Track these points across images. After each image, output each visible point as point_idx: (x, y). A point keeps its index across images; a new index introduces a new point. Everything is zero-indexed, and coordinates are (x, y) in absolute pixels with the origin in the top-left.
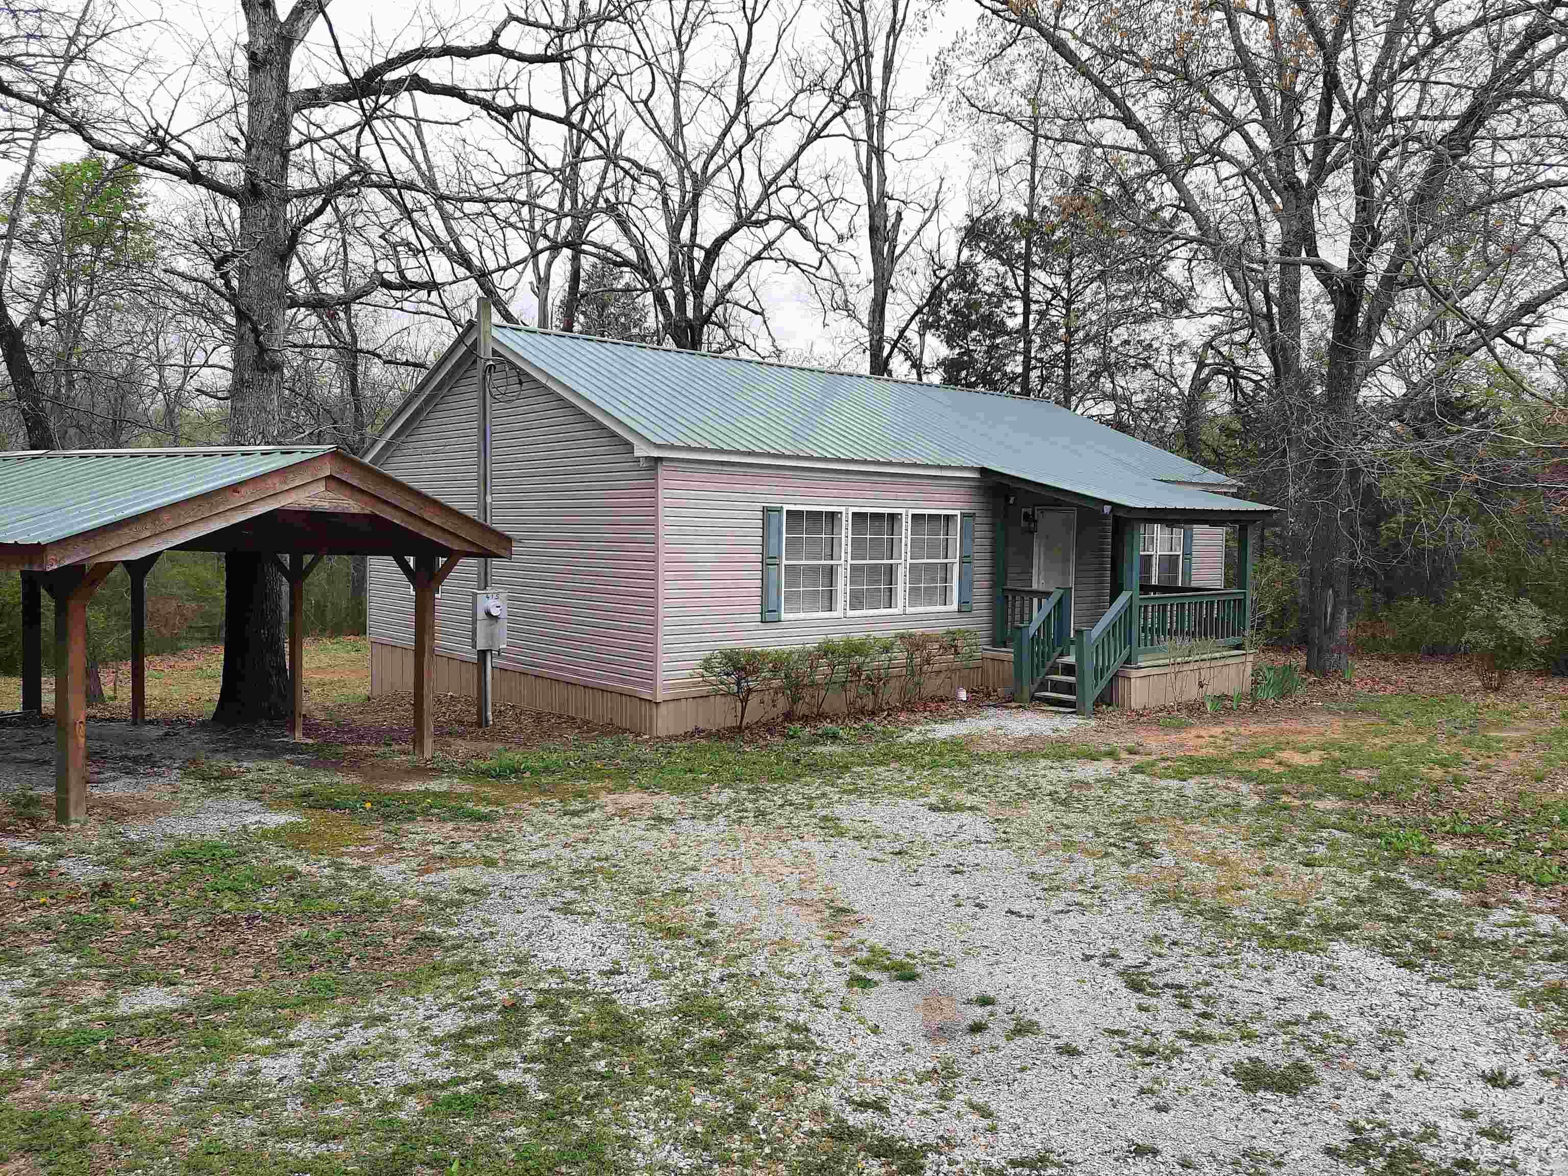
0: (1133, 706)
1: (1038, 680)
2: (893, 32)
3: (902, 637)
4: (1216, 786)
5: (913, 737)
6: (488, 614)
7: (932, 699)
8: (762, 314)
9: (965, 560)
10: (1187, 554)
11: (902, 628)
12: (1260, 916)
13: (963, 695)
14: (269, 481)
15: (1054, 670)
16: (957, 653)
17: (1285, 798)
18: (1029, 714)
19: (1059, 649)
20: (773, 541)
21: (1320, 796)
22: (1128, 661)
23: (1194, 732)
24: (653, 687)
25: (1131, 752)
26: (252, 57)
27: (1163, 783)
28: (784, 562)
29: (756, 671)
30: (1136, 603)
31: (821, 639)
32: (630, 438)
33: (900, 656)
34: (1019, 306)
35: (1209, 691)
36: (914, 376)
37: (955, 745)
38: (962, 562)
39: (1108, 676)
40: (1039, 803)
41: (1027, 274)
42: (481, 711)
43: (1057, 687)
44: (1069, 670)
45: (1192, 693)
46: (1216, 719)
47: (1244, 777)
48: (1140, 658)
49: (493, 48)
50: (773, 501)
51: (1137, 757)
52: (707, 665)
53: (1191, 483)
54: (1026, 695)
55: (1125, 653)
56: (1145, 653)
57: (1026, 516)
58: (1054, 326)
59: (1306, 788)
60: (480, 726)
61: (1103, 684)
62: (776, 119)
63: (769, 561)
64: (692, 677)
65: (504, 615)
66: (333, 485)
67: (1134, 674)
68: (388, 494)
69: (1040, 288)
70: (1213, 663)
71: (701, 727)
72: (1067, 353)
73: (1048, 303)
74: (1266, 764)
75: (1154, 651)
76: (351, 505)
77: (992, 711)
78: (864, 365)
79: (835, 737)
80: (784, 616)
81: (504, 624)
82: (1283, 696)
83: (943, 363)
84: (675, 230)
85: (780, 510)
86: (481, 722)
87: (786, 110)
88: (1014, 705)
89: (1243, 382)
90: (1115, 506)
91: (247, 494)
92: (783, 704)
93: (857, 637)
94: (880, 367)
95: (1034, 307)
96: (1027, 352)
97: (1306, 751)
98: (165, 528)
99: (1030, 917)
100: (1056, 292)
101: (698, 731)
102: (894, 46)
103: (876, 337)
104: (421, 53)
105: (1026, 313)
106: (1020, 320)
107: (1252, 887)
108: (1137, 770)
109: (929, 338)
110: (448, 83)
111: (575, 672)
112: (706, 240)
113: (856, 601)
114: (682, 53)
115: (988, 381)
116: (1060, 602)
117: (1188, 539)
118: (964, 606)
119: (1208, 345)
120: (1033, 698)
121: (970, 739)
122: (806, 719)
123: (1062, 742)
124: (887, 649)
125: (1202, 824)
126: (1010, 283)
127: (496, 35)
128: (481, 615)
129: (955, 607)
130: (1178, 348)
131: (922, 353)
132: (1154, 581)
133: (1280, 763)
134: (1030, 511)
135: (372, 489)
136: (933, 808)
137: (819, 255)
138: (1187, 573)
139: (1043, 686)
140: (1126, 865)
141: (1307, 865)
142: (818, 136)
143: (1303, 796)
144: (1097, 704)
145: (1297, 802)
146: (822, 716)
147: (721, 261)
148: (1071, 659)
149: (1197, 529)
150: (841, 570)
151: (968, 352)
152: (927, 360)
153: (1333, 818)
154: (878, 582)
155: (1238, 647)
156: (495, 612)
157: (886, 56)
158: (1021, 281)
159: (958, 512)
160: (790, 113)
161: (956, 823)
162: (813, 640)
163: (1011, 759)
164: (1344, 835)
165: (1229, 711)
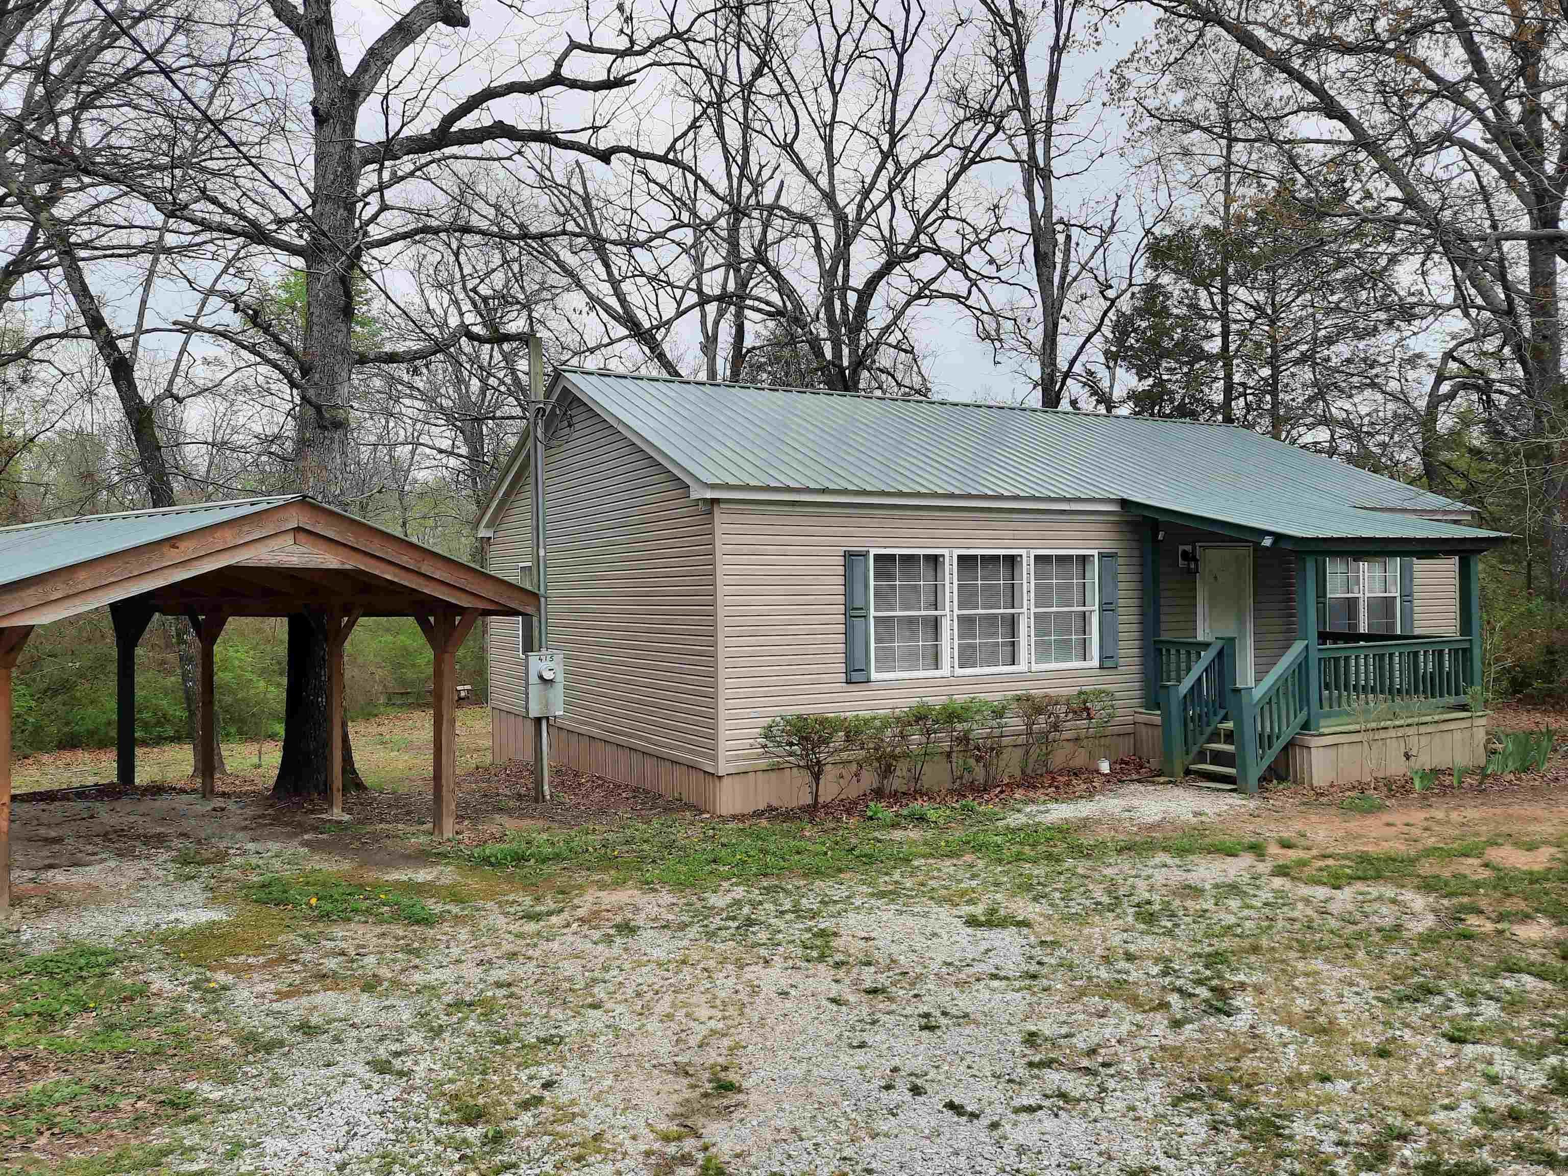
0: (1315, 784)
1: (1195, 749)
2: (1057, 49)
3: (1018, 699)
4: (1380, 898)
5: (1015, 820)
6: (541, 677)
7: (1061, 773)
8: (912, 352)
9: (1106, 607)
10: (1407, 596)
11: (1021, 689)
12: (1333, 1135)
13: (1105, 767)
14: (218, 535)
15: (1214, 737)
16: (1089, 718)
17: (1473, 920)
18: (1178, 792)
19: (1222, 713)
20: (858, 588)
21: (1525, 918)
22: (1306, 726)
23: (1386, 818)
24: (714, 759)
25: (1286, 845)
26: (315, 112)
27: (1305, 890)
28: (872, 613)
29: (825, 741)
30: (1314, 656)
31: (914, 702)
32: (687, 480)
33: (1014, 723)
34: (1216, 327)
35: (1415, 764)
36: (1102, 409)
37: (1063, 830)
38: (1102, 610)
39: (1278, 745)
40: (1118, 917)
41: (1224, 291)
42: (539, 784)
43: (1218, 758)
44: (1229, 737)
45: (1396, 767)
46: (1425, 801)
47: (1427, 886)
48: (1322, 723)
49: (556, 79)
50: (855, 544)
51: (1290, 853)
52: (768, 733)
53: (1404, 510)
54: (1179, 769)
55: (1302, 717)
56: (1328, 716)
57: (1185, 555)
58: (1258, 345)
59: (1509, 905)
60: (536, 800)
61: (1271, 756)
62: (933, 152)
63: (855, 613)
64: (752, 747)
65: (560, 678)
66: (301, 537)
67: (1314, 742)
68: (375, 547)
69: (1240, 306)
70: (1423, 729)
71: (775, 804)
72: (1275, 376)
73: (1252, 322)
74: (1471, 867)
75: (1338, 715)
76: (330, 560)
77: (1133, 787)
78: (1036, 399)
79: (922, 819)
80: (874, 676)
81: (559, 688)
82: (1526, 770)
83: (1133, 396)
84: (828, 275)
85: (865, 555)
86: (539, 797)
87: (947, 141)
88: (1162, 779)
89: (1495, 396)
90: (1278, 537)
91: (187, 549)
92: (869, 779)
93: (960, 699)
94: (1051, 400)
95: (1234, 327)
96: (1228, 377)
97: (1531, 847)
98: (81, 588)
99: (974, 1116)
100: (1258, 308)
101: (770, 808)
102: (1059, 61)
103: (1048, 371)
104: (489, 94)
105: (1225, 334)
106: (1218, 342)
107: (1347, 1077)
108: (1281, 871)
109: (1120, 372)
110: (536, 127)
111: (648, 740)
112: (858, 280)
113: (967, 658)
114: (835, 95)
115: (1183, 412)
116: (1220, 654)
117: (1406, 576)
118: (1107, 662)
119: (1449, 355)
120: (1188, 772)
121: (1084, 824)
122: (896, 797)
123: (1200, 830)
124: (999, 713)
125: (1327, 961)
126: (1205, 303)
127: (559, 64)
128: (533, 679)
129: (1096, 663)
130: (1414, 360)
131: (1112, 387)
132: (1363, 628)
133: (1486, 865)
134: (1188, 548)
135: (350, 540)
136: (972, 922)
137: (968, 284)
138: (1408, 616)
139: (1201, 757)
140: (1177, 1024)
141: (1452, 1039)
142: (973, 162)
143: (1501, 918)
144: (1263, 779)
145: (1489, 927)
146: (919, 793)
147: (877, 302)
148: (1230, 725)
149: (1420, 566)
150: (945, 624)
151: (1160, 382)
152: (1118, 393)
153: (1534, 955)
154: (995, 634)
155: (1464, 708)
156: (548, 675)
157: (1051, 73)
158: (1217, 299)
159: (1095, 553)
160: (951, 145)
161: (984, 945)
162: (904, 703)
163: (1120, 851)
164: (1541, 985)
165: (1445, 791)
